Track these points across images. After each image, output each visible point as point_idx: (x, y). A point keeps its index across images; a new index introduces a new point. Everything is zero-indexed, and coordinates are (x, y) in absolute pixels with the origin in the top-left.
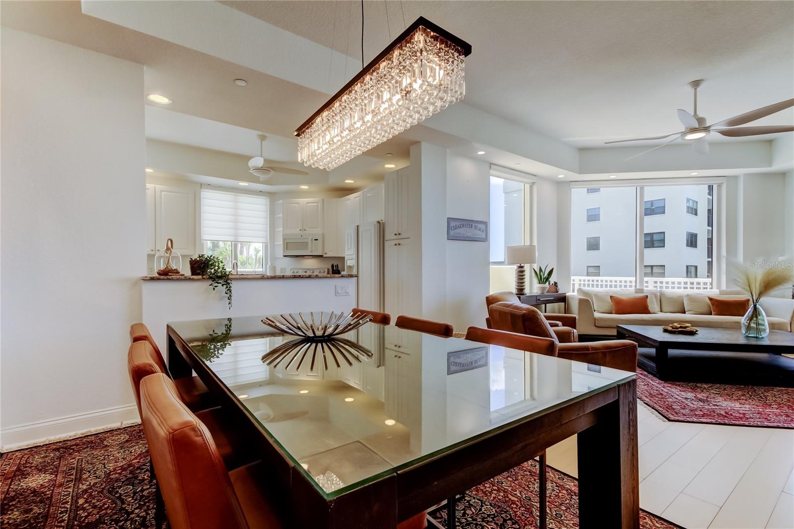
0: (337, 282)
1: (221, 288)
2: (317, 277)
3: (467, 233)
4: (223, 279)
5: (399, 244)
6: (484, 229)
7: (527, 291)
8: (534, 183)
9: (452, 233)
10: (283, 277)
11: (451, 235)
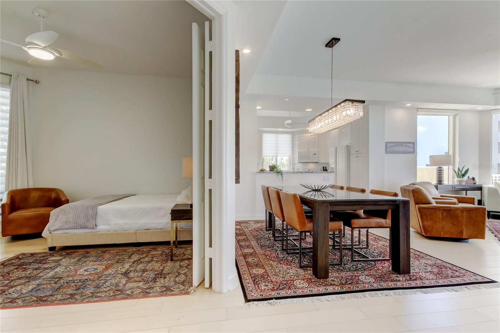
0: (325, 174)
1: (280, 176)
2: (315, 172)
3: (399, 149)
4: (280, 173)
5: (358, 156)
6: (412, 146)
7: (445, 182)
8: (456, 115)
9: (388, 150)
10: (298, 172)
11: (388, 151)
